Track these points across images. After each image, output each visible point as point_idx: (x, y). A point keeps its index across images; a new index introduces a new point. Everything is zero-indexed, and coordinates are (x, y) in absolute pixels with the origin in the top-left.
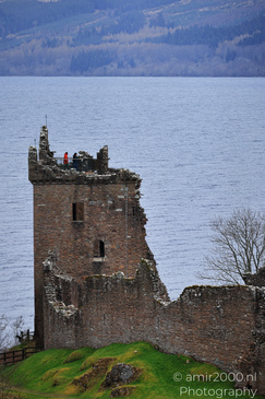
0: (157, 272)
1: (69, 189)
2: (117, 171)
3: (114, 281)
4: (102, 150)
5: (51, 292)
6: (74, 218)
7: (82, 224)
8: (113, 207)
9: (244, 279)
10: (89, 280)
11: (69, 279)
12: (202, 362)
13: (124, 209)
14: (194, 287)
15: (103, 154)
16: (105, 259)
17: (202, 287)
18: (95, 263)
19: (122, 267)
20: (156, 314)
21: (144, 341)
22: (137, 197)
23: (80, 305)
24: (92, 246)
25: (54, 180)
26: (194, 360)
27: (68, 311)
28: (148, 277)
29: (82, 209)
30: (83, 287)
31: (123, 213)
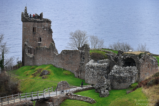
0: (55, 46)
1: (32, 23)
2: (45, 19)
3: (43, 48)
4: (41, 14)
5: (27, 50)
6: (33, 31)
7: (35, 33)
8: (44, 29)
9: (78, 48)
10: (37, 48)
11: (31, 47)
12: (66, 70)
13: (47, 29)
14: (65, 50)
15: (41, 15)
16: (41, 42)
17: (67, 50)
18: (38, 43)
19: (46, 44)
20: (54, 57)
21: (51, 64)
22: (50, 26)
23: (34, 54)
24: (38, 39)
25: (28, 21)
26: (64, 69)
27: (31, 56)
28: (52, 47)
29: (35, 29)
30: (35, 49)
31: (46, 30)
